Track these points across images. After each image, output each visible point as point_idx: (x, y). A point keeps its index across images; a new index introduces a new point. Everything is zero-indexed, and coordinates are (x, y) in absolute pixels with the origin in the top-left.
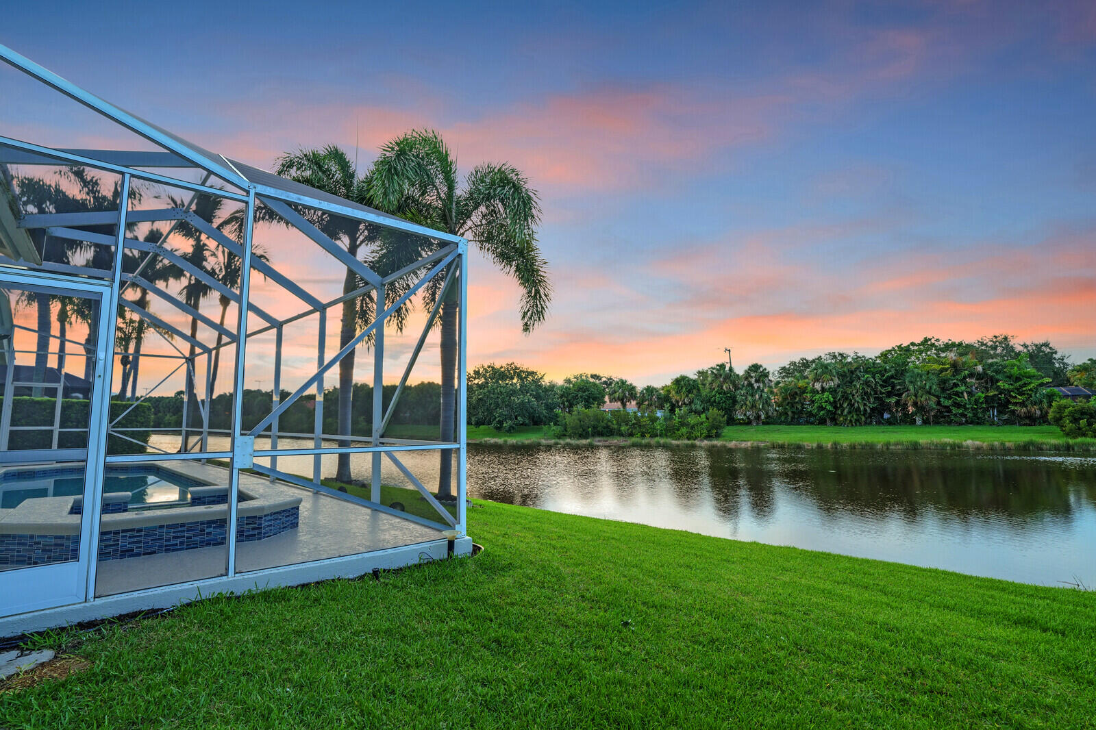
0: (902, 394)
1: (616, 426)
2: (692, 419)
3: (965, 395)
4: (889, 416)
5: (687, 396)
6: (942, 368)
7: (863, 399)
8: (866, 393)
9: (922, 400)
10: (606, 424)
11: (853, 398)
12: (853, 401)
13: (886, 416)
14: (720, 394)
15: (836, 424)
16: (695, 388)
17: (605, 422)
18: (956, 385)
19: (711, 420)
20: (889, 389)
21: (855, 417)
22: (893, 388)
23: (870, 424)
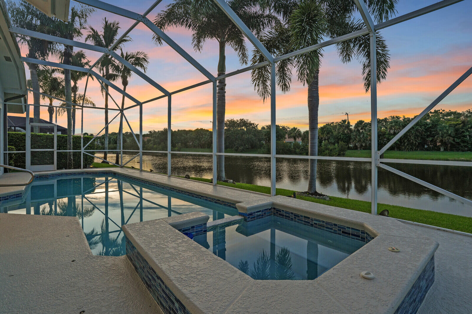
0: (435, 136)
1: (294, 150)
2: (331, 147)
3: (468, 137)
4: (427, 146)
5: (327, 136)
6: (457, 123)
7: (415, 138)
8: (416, 135)
9: (446, 139)
10: (289, 148)
11: (410, 138)
12: (410, 139)
13: (426, 146)
14: (343, 135)
15: (400, 150)
16: (330, 132)
17: (288, 147)
18: (463, 132)
19: (340, 147)
20: (429, 133)
21: (410, 147)
22: (430, 133)
23: (417, 150)
